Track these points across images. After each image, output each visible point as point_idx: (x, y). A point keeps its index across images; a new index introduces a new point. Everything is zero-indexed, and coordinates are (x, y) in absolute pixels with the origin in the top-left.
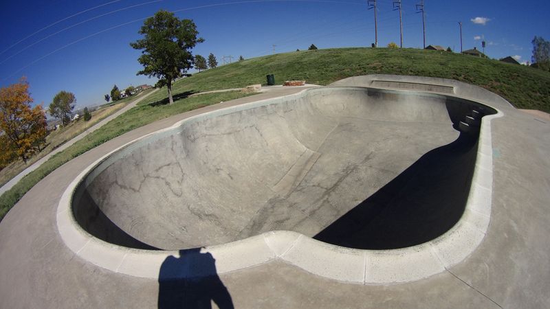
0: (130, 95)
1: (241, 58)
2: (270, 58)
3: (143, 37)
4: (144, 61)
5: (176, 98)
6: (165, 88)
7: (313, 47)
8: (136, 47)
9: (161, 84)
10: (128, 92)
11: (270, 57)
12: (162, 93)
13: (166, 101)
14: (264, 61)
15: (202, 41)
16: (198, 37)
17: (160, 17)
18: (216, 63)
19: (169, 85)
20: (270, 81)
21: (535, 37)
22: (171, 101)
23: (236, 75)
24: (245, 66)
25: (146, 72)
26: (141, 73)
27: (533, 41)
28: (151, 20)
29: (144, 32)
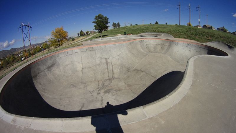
0: (87, 34)
3: (95, 20)
4: (95, 26)
5: (102, 36)
7: (157, 23)
8: (93, 23)
9: (99, 32)
10: (87, 33)
12: (99, 34)
13: (100, 37)
15: (109, 23)
16: (108, 22)
17: (99, 16)
18: (120, 26)
19: (101, 33)
20: (125, 34)
22: (101, 37)
25: (96, 29)
26: (94, 29)
28: (97, 16)
29: (95, 19)
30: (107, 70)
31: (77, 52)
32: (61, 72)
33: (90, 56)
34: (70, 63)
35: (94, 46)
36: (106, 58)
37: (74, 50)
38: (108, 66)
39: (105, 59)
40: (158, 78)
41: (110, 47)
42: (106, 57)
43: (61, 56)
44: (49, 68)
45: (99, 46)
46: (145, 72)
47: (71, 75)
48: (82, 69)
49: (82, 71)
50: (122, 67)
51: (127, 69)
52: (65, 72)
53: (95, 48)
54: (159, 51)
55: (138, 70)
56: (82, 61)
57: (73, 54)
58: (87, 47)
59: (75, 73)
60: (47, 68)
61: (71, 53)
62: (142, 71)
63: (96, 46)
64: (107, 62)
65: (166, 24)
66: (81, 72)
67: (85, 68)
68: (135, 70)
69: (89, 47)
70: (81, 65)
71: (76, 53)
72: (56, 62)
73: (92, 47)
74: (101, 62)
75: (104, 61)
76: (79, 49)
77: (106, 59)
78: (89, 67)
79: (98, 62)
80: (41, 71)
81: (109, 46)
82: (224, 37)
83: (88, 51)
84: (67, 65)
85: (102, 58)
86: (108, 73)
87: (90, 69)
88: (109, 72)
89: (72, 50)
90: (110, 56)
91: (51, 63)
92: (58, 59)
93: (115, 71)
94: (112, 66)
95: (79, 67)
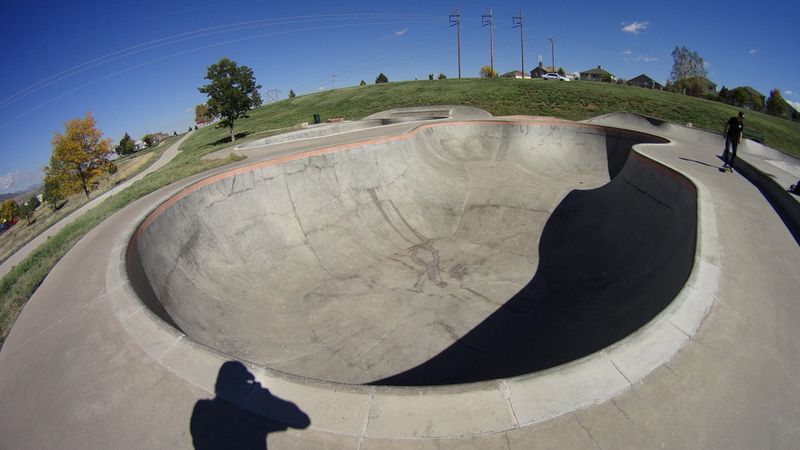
1: (292, 95)
2: (323, 95)
3: (209, 82)
5: (238, 136)
6: (228, 129)
7: (382, 79)
8: (203, 91)
9: (223, 124)
11: (325, 93)
14: (318, 99)
17: (223, 64)
18: (261, 102)
19: (231, 126)
20: (317, 120)
21: (677, 49)
22: (233, 139)
23: (288, 116)
24: (296, 106)
27: (674, 53)
28: (214, 67)
29: (209, 77)
30: (387, 225)
31: (272, 178)
32: (230, 263)
33: (318, 189)
34: (251, 222)
35: (328, 152)
36: (370, 187)
37: (258, 172)
38: (386, 211)
39: (368, 190)
40: (552, 211)
41: (375, 152)
42: (369, 184)
43: (210, 199)
44: (187, 250)
45: (344, 148)
46: (506, 205)
47: (274, 267)
48: (306, 235)
49: (306, 243)
50: (427, 208)
51: (445, 209)
52: (245, 262)
53: (333, 158)
54: (480, 155)
55: (482, 207)
56: (294, 208)
57: (254, 184)
58: (305, 157)
59: (284, 257)
60: (181, 255)
61: (248, 185)
62: (497, 206)
63: (335, 151)
64: (375, 199)
65: (431, 77)
66: (305, 247)
67: (315, 231)
68: (472, 207)
69: (314, 154)
70: (294, 223)
71: (268, 183)
72: (200, 225)
73: (324, 156)
74: (358, 203)
75: (365, 197)
76: (278, 165)
77: (371, 191)
78: (327, 226)
79: (350, 204)
80: (169, 270)
81: (373, 148)
82: (629, 100)
83: (309, 170)
84: (240, 233)
85: (357, 190)
86: (397, 231)
87: (332, 231)
88: (398, 227)
89: (252, 172)
90: (380, 181)
91: (185, 231)
92: (201, 213)
93: (412, 222)
94: (396, 210)
95: (292, 233)
